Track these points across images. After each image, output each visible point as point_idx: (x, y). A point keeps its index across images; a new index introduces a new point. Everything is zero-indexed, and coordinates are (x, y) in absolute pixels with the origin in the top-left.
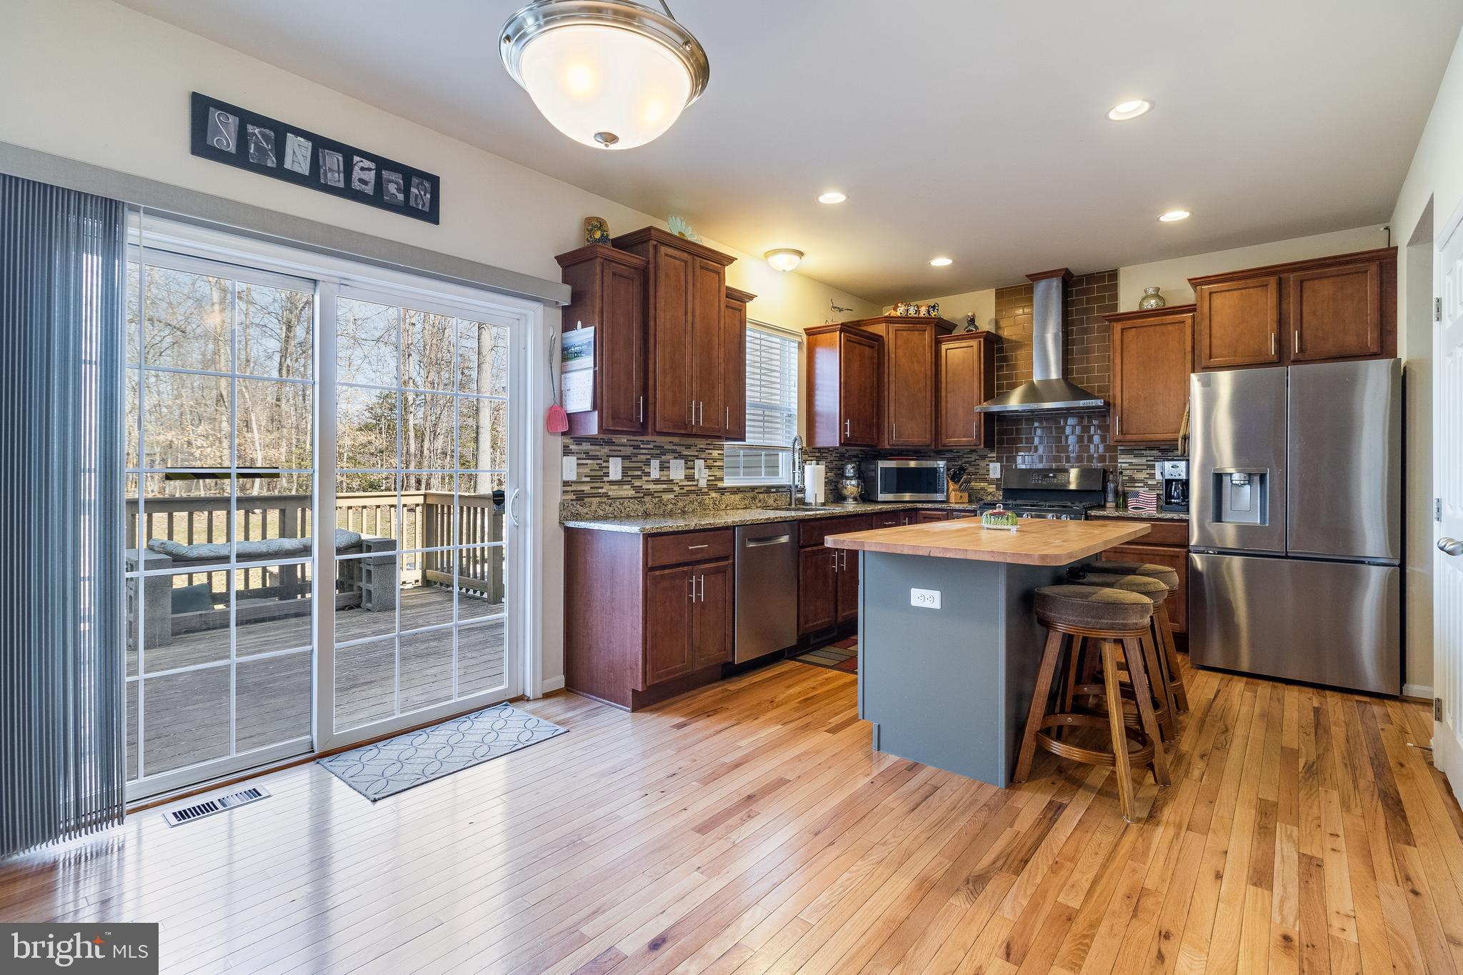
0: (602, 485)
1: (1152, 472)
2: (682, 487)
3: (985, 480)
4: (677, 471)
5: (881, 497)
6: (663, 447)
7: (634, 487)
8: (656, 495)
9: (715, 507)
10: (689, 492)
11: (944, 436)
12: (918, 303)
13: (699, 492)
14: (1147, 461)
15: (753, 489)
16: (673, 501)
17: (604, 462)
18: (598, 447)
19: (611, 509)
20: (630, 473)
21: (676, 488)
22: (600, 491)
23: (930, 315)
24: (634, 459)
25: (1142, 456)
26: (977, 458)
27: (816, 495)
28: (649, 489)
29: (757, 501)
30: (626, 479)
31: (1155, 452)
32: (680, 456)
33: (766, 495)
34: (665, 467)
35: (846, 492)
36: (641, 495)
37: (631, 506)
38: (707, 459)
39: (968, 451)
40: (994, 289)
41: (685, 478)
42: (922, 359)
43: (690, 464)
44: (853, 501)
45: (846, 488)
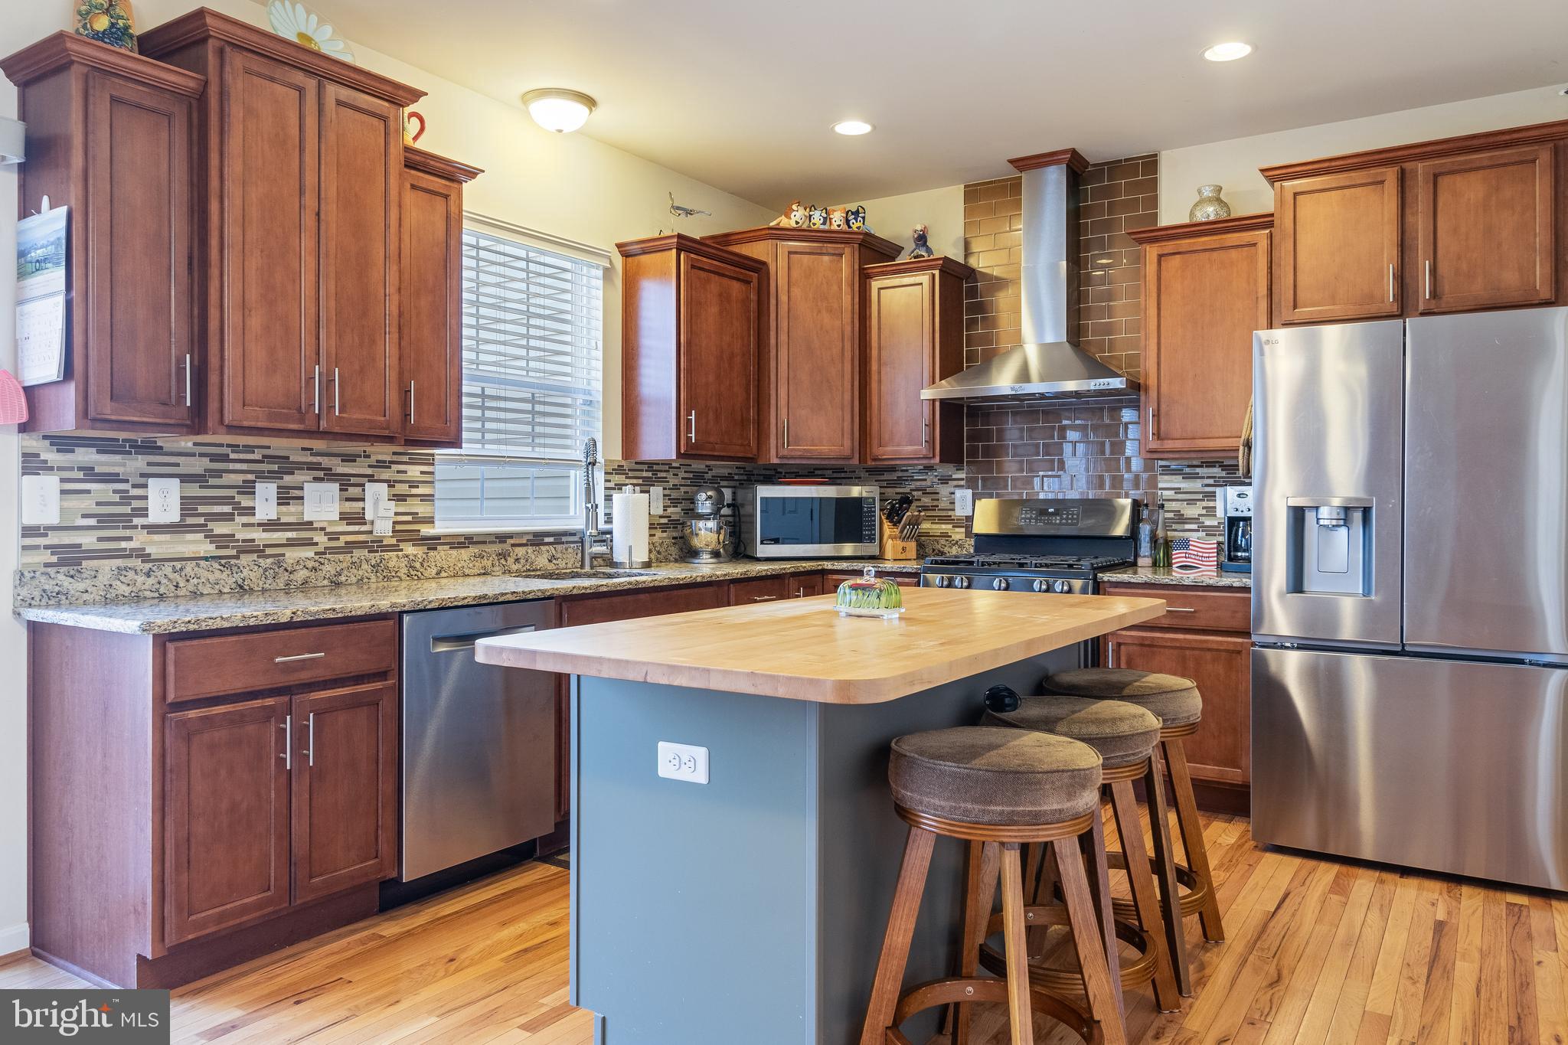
0: (128, 533)
1: (1211, 504)
2: (333, 536)
3: (947, 519)
4: (322, 506)
5: (763, 550)
6: (288, 458)
7: (211, 537)
8: (269, 551)
9: (412, 573)
10: (350, 546)
11: (875, 442)
13: (376, 545)
14: (1203, 486)
15: (502, 538)
16: (310, 564)
17: (134, 486)
18: (118, 458)
19: (151, 581)
20: (201, 509)
21: (320, 539)
22: (124, 544)
23: (850, 227)
24: (212, 481)
25: (1196, 476)
26: (935, 480)
27: (630, 547)
28: (253, 540)
29: (511, 560)
30: (190, 521)
31: (1216, 471)
32: (329, 476)
33: (530, 549)
34: (292, 497)
35: (697, 542)
36: (234, 552)
37: (204, 574)
38: (395, 481)
39: (922, 467)
40: (962, 186)
41: (341, 519)
42: (835, 306)
43: (353, 491)
44: (711, 558)
45: (697, 535)
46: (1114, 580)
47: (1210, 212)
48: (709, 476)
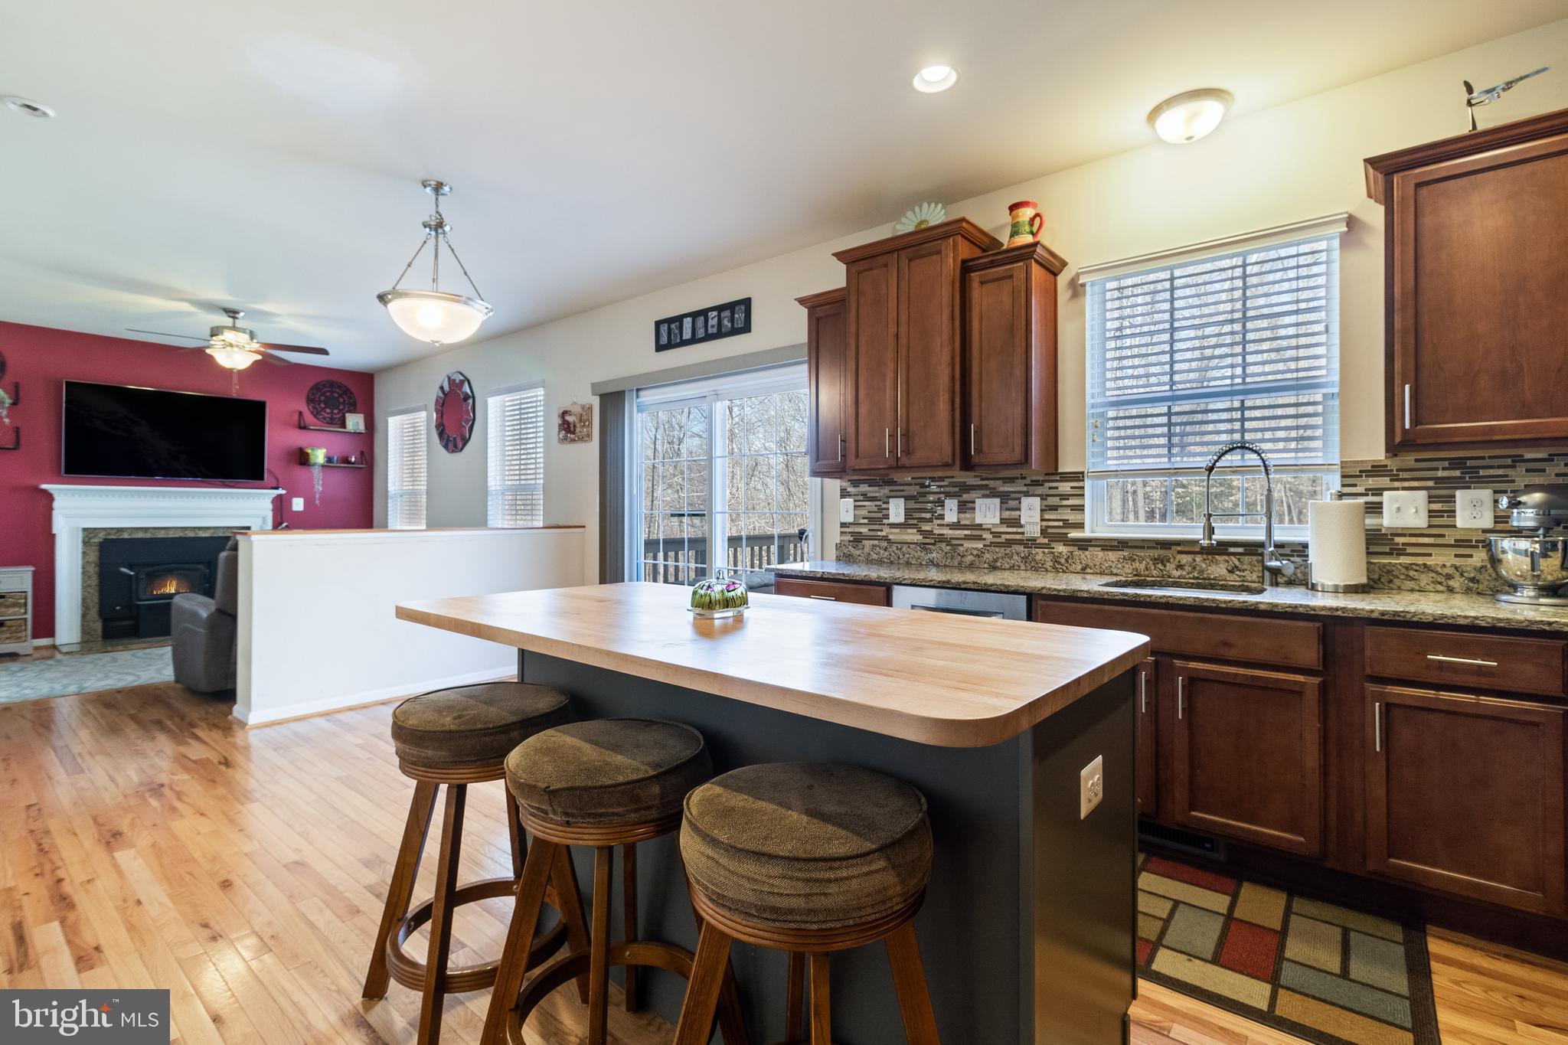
0: (881, 527)
2: (995, 535)
4: (988, 513)
6: (967, 483)
7: (920, 531)
8: (953, 541)
10: (1009, 540)
16: (978, 552)
17: (884, 503)
18: (876, 487)
20: (917, 515)
21: (987, 536)
22: (879, 533)
24: (921, 499)
28: (943, 534)
30: (911, 522)
32: (993, 494)
34: (967, 508)
36: (932, 541)
38: (1045, 496)
41: (1002, 523)
43: (1013, 503)
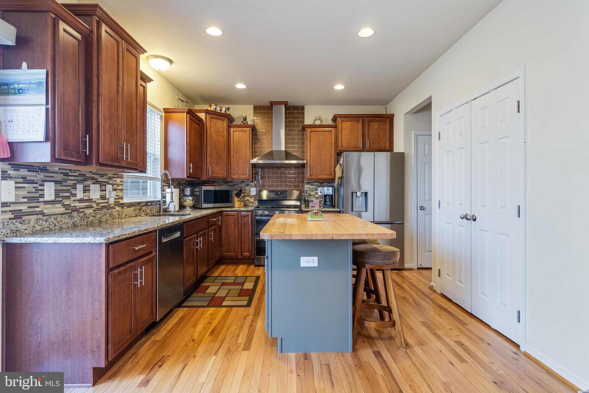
0: (38, 204)
1: (317, 192)
2: (98, 204)
3: (248, 196)
4: (95, 193)
5: (204, 206)
6: (85, 175)
7: (64, 206)
8: (81, 210)
9: (119, 216)
10: (103, 208)
11: (232, 174)
12: (222, 106)
13: (108, 207)
14: (315, 187)
15: (139, 203)
16: (93, 215)
17: (40, 185)
18: (35, 174)
19: (47, 224)
20: (61, 195)
21: (94, 205)
22: (36, 209)
23: (226, 113)
24: (64, 184)
25: (313, 185)
26: (245, 185)
27: (175, 206)
28: (76, 206)
29: (142, 211)
30: (58, 199)
31: (318, 184)
32: (97, 182)
33: (146, 207)
34: (86, 190)
35: (185, 204)
36: (70, 211)
37: (63, 220)
38: (114, 184)
39: (241, 182)
40: (253, 106)
41: (100, 198)
42: (222, 135)
43: (103, 187)
44: (190, 208)
45: (186, 201)
46: (306, 210)
47: (318, 123)
48: (181, 183)
